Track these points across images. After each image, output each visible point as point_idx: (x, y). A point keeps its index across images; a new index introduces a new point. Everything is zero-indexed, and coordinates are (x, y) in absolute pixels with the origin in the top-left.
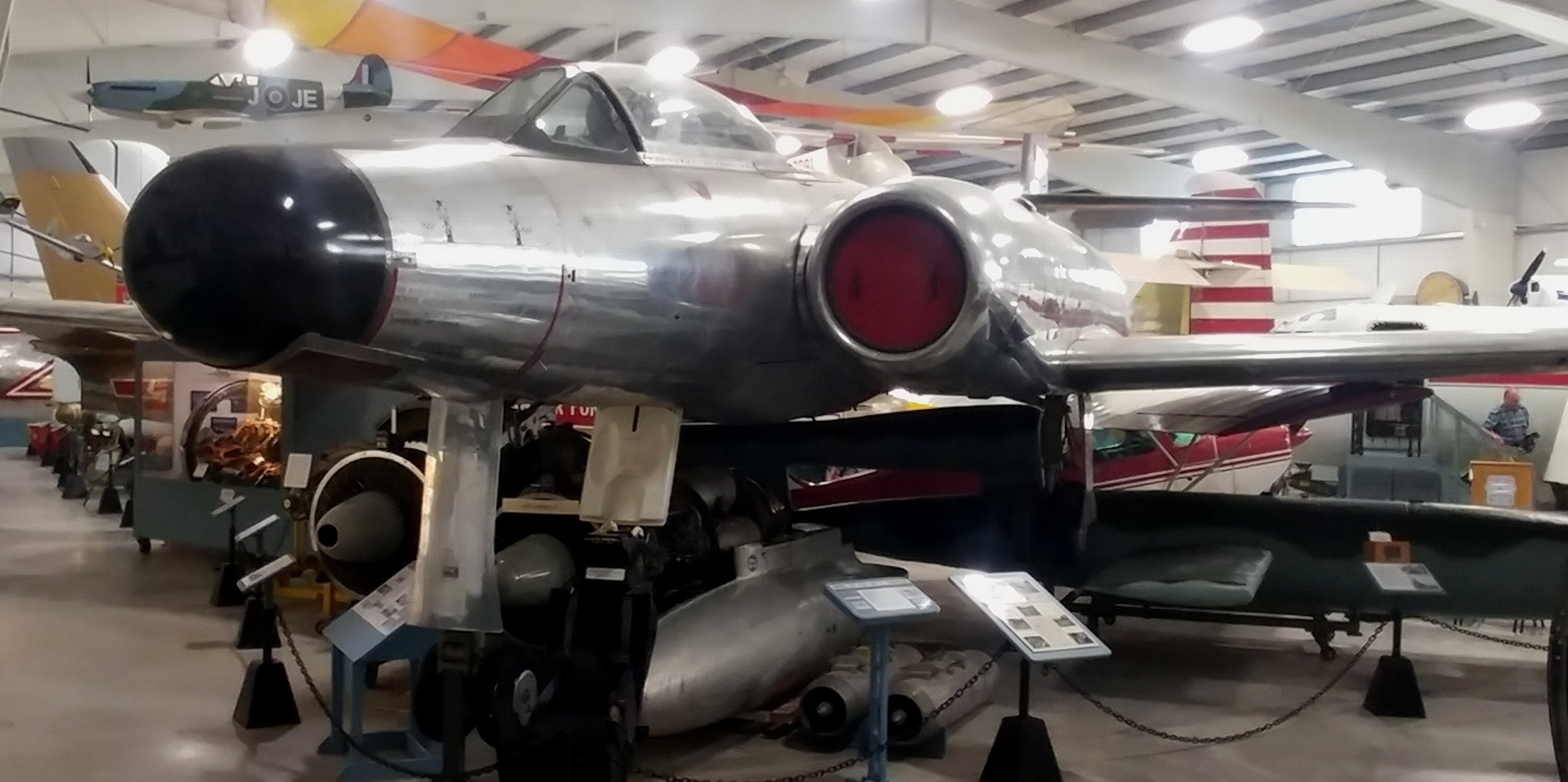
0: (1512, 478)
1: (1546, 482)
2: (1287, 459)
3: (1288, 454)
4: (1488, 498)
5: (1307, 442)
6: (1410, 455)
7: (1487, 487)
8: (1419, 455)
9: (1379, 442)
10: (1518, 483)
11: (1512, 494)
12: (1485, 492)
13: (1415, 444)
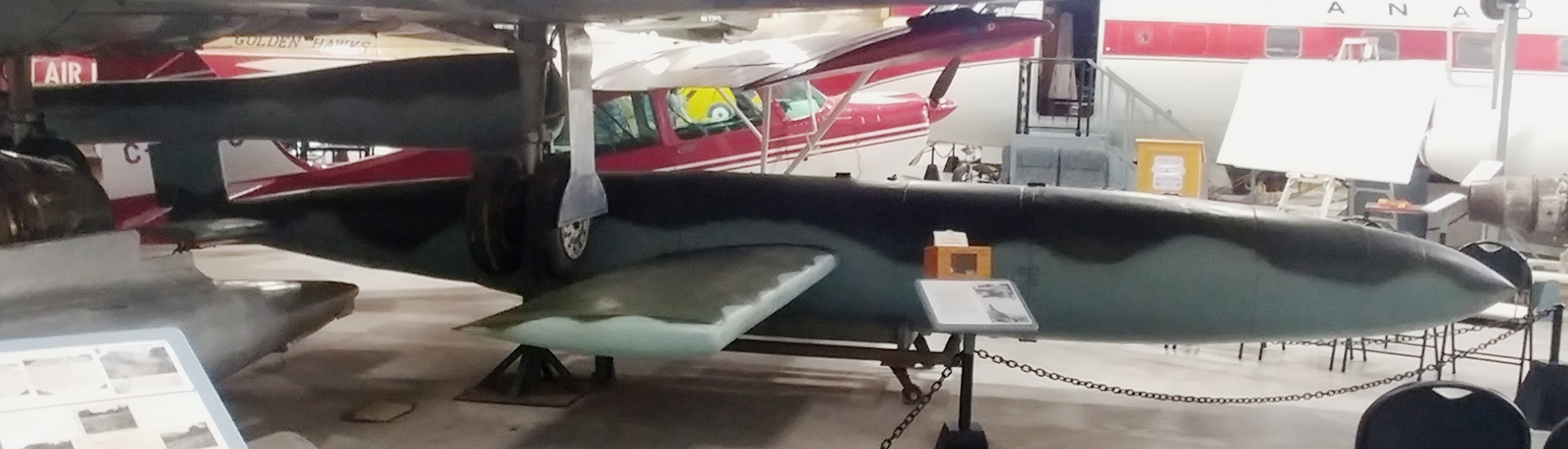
0: (1181, 159)
1: (1219, 164)
2: (925, 135)
3: (925, 129)
4: (1155, 181)
5: (952, 114)
6: (1078, 134)
7: (1153, 169)
8: (1087, 135)
9: (1047, 121)
10: (1186, 165)
11: (1181, 177)
12: (1152, 174)
13: (1084, 122)
